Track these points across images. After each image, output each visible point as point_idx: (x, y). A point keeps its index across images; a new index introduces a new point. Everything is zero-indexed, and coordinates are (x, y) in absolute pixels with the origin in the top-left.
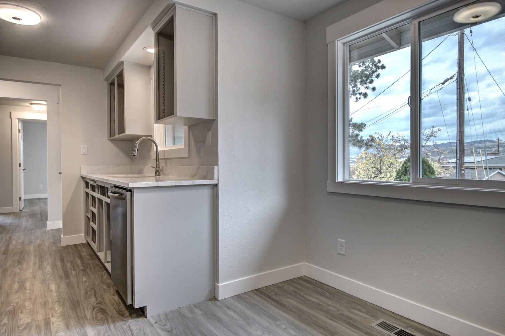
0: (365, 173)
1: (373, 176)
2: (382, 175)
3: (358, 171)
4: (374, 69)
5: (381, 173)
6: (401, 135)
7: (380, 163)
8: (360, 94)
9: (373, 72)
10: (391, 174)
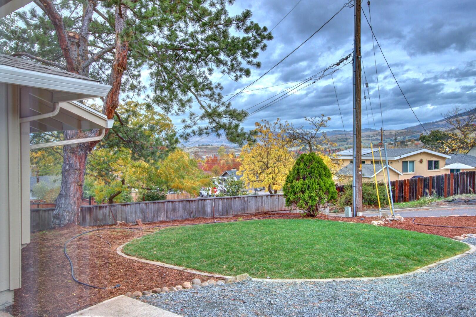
0: (250, 168)
1: (259, 172)
2: (270, 170)
3: (243, 166)
4: (259, 39)
5: (268, 168)
6: (290, 124)
7: (267, 157)
8: (241, 70)
9: (258, 42)
10: (278, 169)
